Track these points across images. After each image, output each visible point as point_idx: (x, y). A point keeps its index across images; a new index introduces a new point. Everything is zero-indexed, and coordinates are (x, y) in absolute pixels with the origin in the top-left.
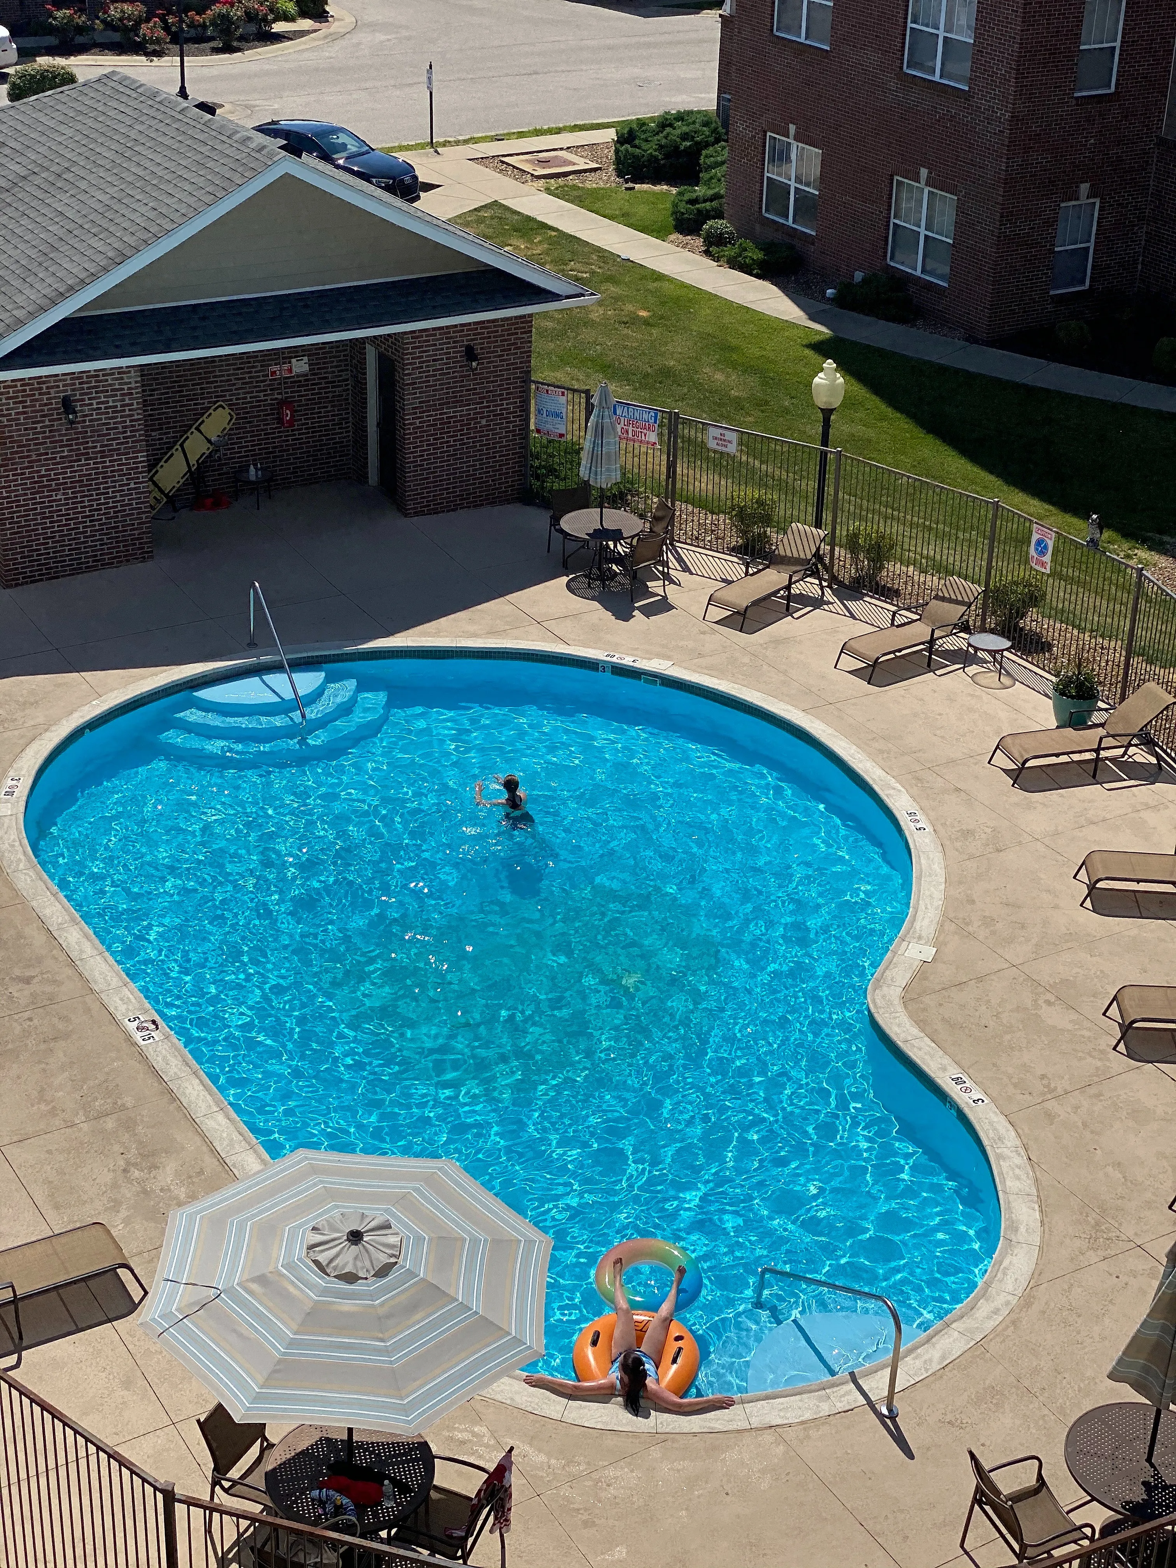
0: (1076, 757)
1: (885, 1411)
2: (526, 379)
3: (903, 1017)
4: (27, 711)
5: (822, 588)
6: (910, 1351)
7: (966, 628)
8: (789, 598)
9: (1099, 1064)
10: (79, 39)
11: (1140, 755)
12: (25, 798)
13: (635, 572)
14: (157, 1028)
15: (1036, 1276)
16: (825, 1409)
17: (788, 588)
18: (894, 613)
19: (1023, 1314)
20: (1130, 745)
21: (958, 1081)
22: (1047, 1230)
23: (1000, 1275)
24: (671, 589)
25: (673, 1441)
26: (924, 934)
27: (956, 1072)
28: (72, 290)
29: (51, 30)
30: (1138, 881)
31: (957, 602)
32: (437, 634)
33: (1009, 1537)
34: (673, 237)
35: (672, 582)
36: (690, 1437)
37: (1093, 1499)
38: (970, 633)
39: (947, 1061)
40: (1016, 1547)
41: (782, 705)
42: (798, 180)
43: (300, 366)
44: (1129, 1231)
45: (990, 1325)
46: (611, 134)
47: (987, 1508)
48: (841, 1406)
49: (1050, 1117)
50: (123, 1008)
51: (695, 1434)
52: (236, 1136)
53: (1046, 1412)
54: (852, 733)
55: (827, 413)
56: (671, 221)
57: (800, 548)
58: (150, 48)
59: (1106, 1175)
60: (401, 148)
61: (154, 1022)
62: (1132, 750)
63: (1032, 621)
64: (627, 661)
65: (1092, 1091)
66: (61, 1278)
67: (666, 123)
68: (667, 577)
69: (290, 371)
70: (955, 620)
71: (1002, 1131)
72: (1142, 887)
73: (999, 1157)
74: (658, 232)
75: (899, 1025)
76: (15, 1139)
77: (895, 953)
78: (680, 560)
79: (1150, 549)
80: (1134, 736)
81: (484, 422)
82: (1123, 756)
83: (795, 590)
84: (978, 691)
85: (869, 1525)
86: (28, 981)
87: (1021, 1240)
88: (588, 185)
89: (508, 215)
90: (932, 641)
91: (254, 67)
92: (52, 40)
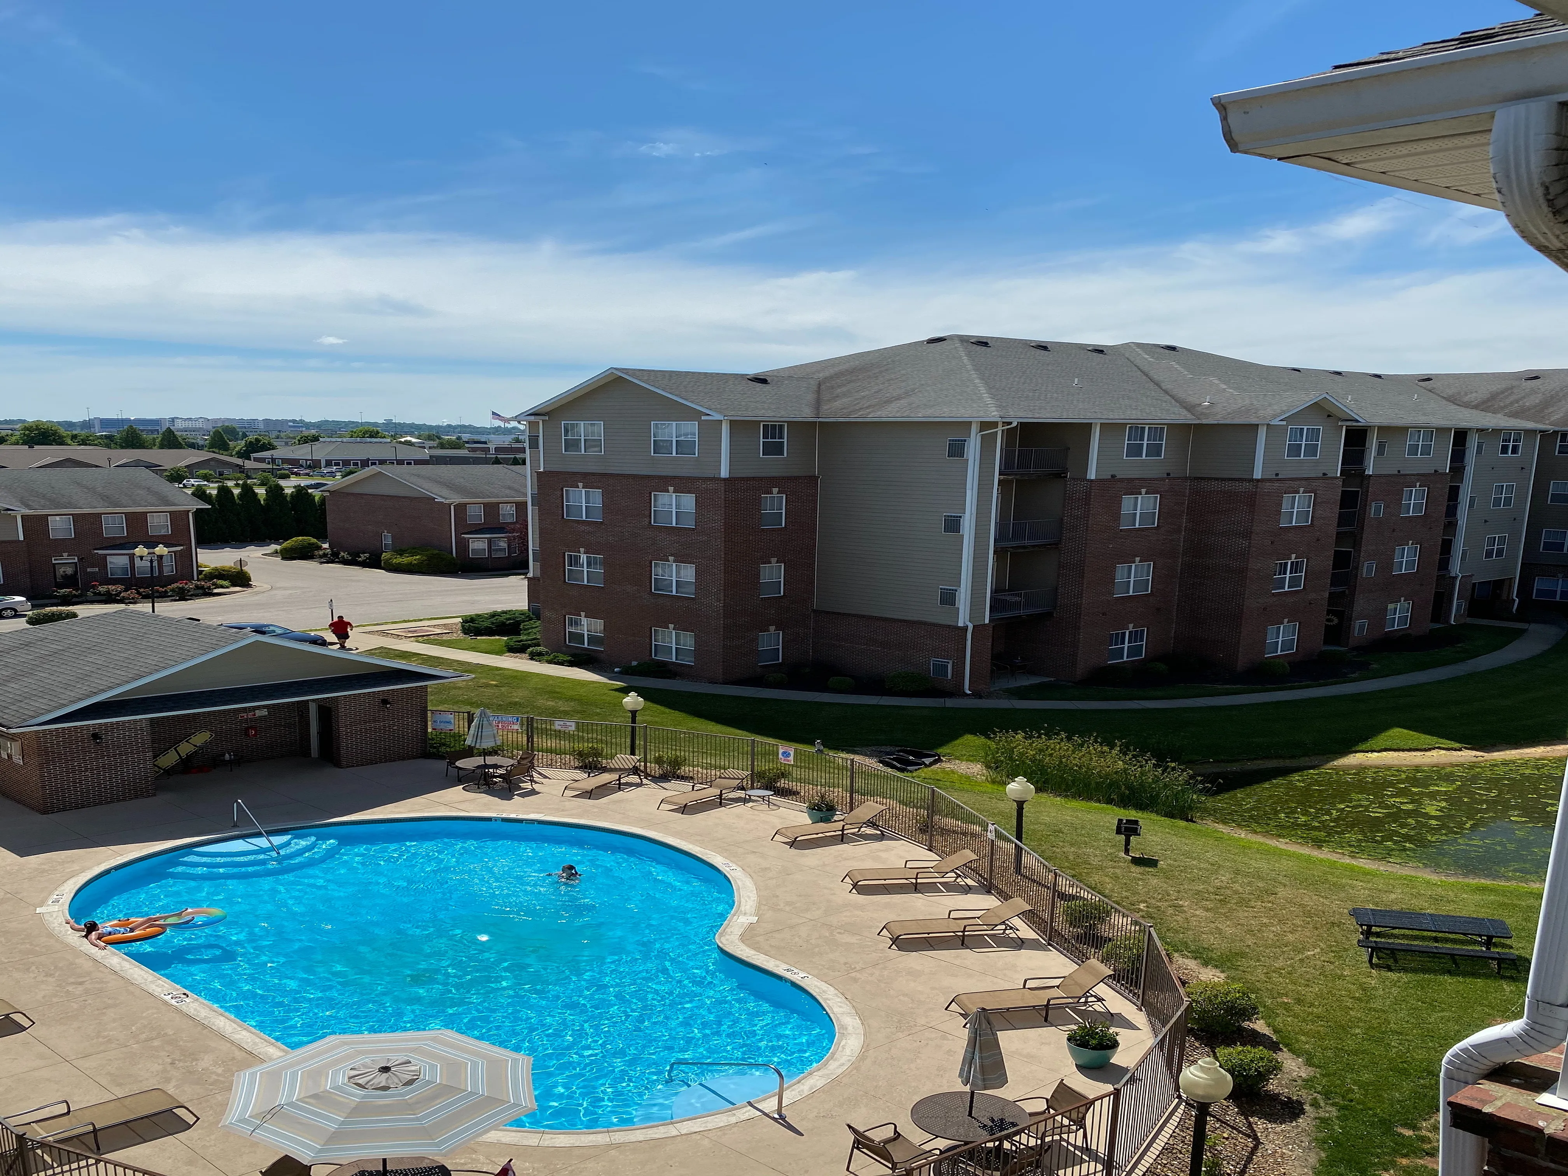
0: (828, 834)
1: (776, 1116)
2: (424, 710)
3: (743, 947)
4: (65, 865)
5: (641, 779)
6: (788, 1088)
7: (743, 789)
8: (620, 784)
9: (881, 955)
10: (74, 600)
11: (869, 831)
12: (69, 903)
13: (511, 781)
14: (188, 996)
15: (865, 1046)
16: (733, 1120)
17: (619, 780)
18: (693, 786)
19: (861, 1063)
20: (861, 827)
21: (788, 970)
22: (867, 1027)
23: (840, 1049)
24: (535, 786)
25: (625, 1146)
26: (747, 911)
27: (786, 967)
28: (104, 691)
29: (56, 597)
30: (885, 880)
31: (734, 778)
32: (373, 813)
33: (882, 1161)
34: (507, 654)
35: (536, 783)
36: (637, 1143)
37: (937, 1137)
38: (745, 790)
39: (778, 962)
40: (890, 1166)
41: (625, 826)
42: (588, 631)
43: (265, 712)
44: (922, 1021)
45: (840, 1071)
46: (460, 620)
47: (864, 1150)
48: (743, 1117)
49: (855, 980)
50: (159, 990)
51: (640, 1142)
52: (257, 1040)
53: (889, 1104)
54: (675, 834)
55: (634, 713)
56: (505, 649)
57: (624, 764)
58: (127, 601)
59: (899, 1000)
60: (311, 630)
61: (185, 994)
62: (862, 829)
63: (782, 783)
64: (513, 816)
65: (881, 966)
66: (132, 1117)
67: (494, 615)
68: (532, 781)
69: (254, 715)
70: (735, 786)
71: (825, 989)
72: (887, 882)
73: (826, 1000)
74: (499, 653)
75: (741, 951)
76: (80, 1056)
77: (730, 921)
78: (540, 774)
79: (848, 753)
80: (864, 823)
81: (395, 728)
82: (858, 831)
83: (622, 781)
84: (756, 812)
85: (780, 1168)
86: (81, 983)
87: (850, 1032)
88: (444, 638)
89: (391, 651)
90: (721, 795)
91: (204, 605)
92: (55, 601)
